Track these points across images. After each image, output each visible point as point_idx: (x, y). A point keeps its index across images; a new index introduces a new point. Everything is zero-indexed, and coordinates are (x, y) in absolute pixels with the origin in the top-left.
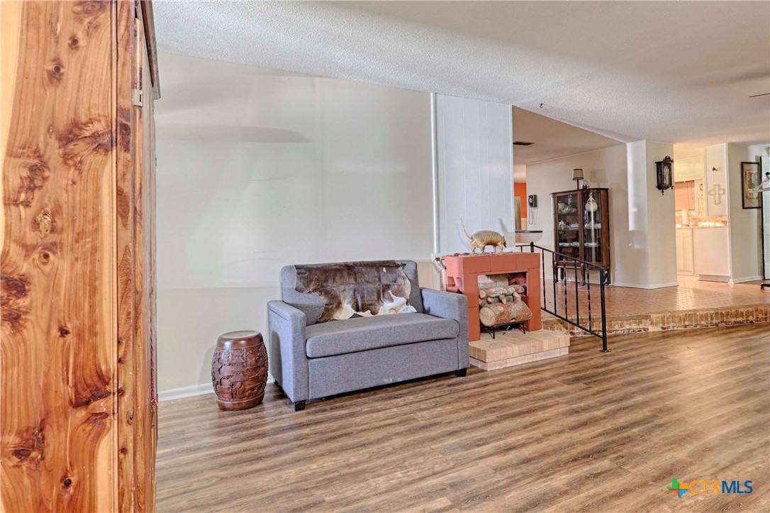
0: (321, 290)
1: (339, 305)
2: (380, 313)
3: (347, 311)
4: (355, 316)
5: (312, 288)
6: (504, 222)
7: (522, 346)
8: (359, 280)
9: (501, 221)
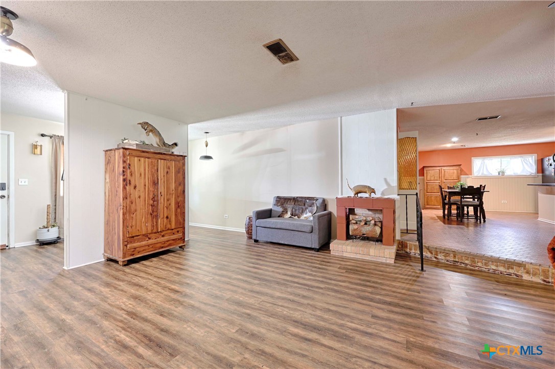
0: (282, 205)
1: (287, 212)
2: (301, 218)
3: (289, 215)
4: (290, 217)
5: (279, 204)
6: (388, 180)
7: (353, 248)
8: (296, 204)
9: (385, 180)
